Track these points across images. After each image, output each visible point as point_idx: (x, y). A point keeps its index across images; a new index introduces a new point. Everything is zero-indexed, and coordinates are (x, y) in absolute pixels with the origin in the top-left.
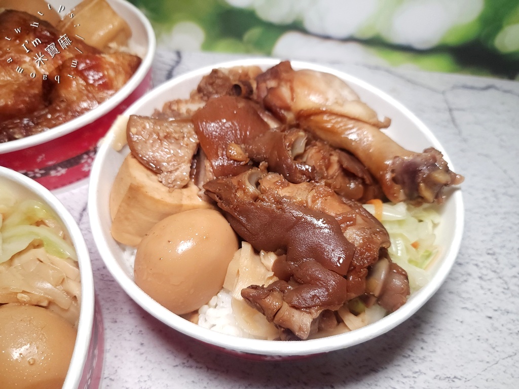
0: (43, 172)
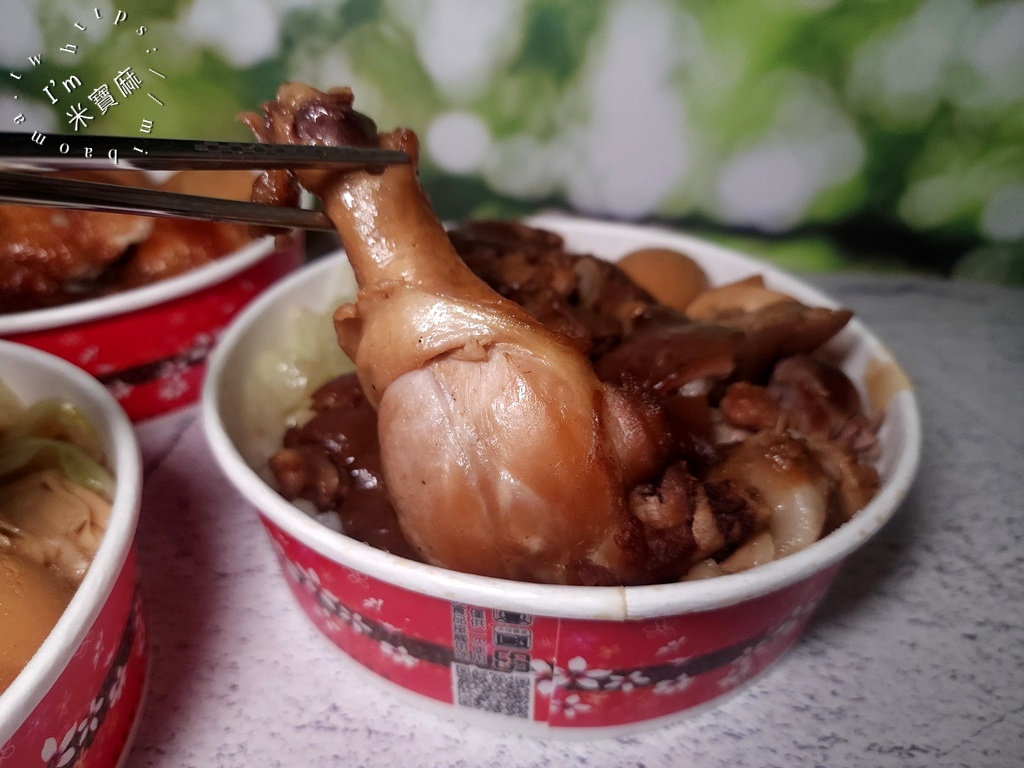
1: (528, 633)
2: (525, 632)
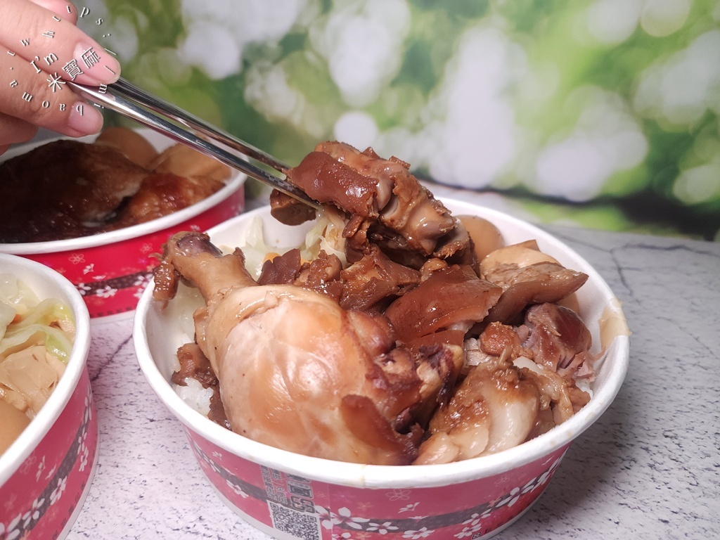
0: (88, 288)
1: (309, 488)
2: (306, 487)
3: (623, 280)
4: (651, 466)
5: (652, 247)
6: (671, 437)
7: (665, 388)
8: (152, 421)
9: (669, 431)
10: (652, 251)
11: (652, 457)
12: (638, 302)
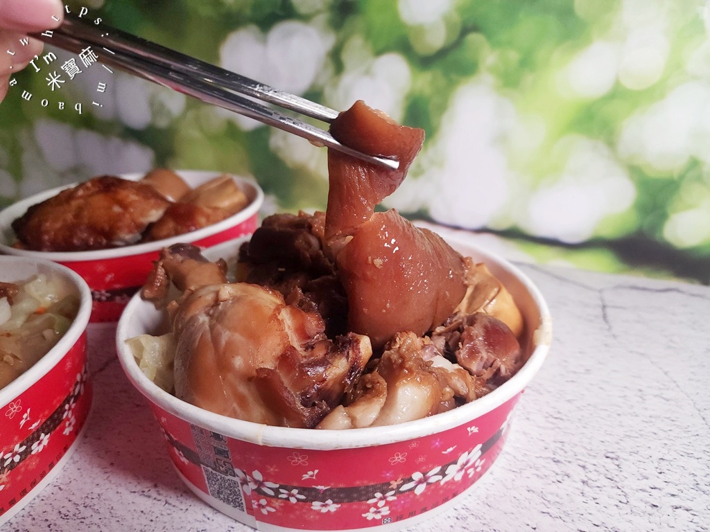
2: (225, 447)
3: (605, 317)
4: (584, 482)
5: (644, 289)
6: (612, 459)
7: (619, 415)
8: (138, 406)
9: (613, 452)
10: (642, 292)
11: (587, 474)
12: (614, 336)
